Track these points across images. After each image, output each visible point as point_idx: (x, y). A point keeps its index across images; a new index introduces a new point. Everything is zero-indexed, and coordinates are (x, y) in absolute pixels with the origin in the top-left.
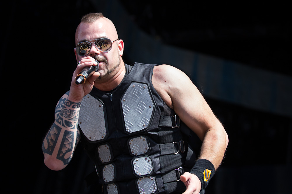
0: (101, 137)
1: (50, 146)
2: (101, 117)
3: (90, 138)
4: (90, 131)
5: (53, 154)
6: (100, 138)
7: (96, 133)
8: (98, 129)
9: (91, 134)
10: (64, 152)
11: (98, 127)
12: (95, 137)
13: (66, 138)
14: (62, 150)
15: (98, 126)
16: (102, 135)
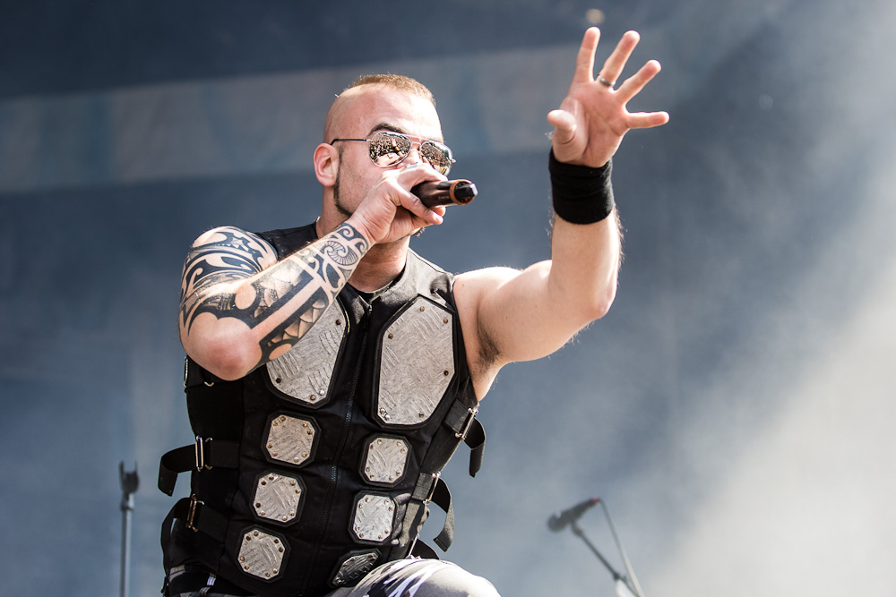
0: (308, 395)
1: (262, 304)
2: (330, 351)
3: (278, 381)
4: (283, 365)
5: (257, 327)
6: (304, 396)
7: (298, 377)
8: (308, 373)
9: (285, 373)
10: (285, 337)
11: (311, 369)
12: (293, 386)
13: (314, 305)
14: (287, 330)
15: (311, 366)
16: (313, 393)
